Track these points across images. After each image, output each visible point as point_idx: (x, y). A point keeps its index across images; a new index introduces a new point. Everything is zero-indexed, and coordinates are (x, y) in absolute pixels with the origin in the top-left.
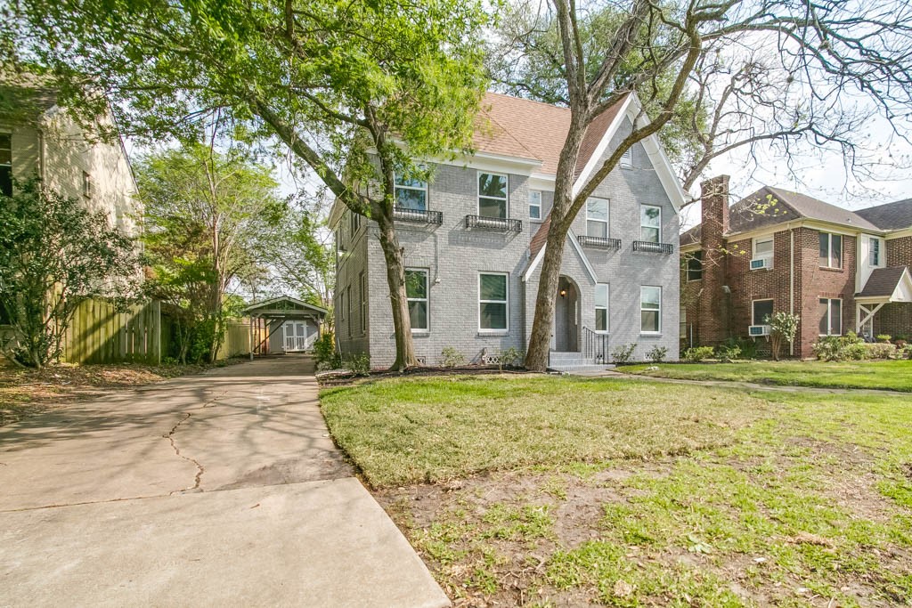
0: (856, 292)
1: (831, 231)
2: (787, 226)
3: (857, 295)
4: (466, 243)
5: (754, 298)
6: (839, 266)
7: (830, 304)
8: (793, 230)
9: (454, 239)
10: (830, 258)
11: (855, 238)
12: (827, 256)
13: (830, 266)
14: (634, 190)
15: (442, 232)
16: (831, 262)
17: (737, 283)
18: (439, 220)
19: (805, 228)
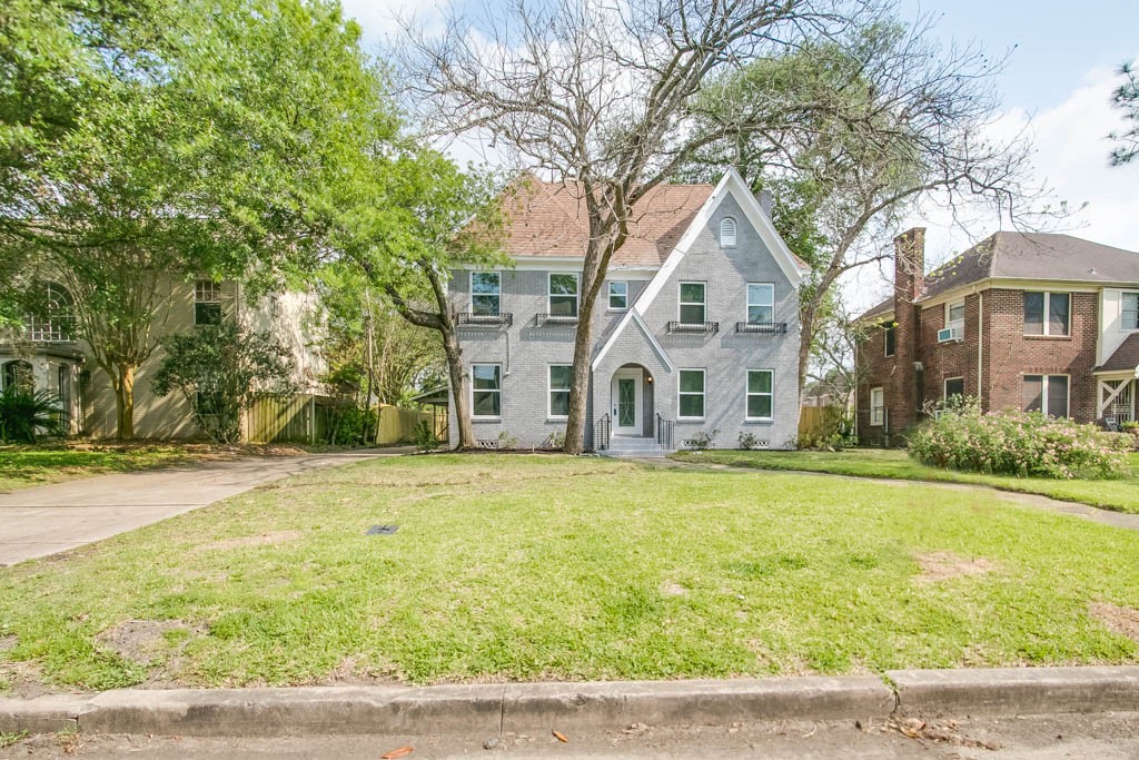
0: (1097, 365)
1: (1047, 290)
2: (974, 289)
3: (1098, 369)
4: (536, 338)
5: (946, 376)
6: (1066, 332)
7: (1046, 383)
8: (982, 292)
9: (525, 336)
10: (1047, 324)
11: (1097, 294)
12: (1041, 321)
13: (1047, 333)
14: (740, 269)
15: (514, 332)
16: (1047, 328)
17: (929, 359)
18: (510, 320)
19: (995, 290)
